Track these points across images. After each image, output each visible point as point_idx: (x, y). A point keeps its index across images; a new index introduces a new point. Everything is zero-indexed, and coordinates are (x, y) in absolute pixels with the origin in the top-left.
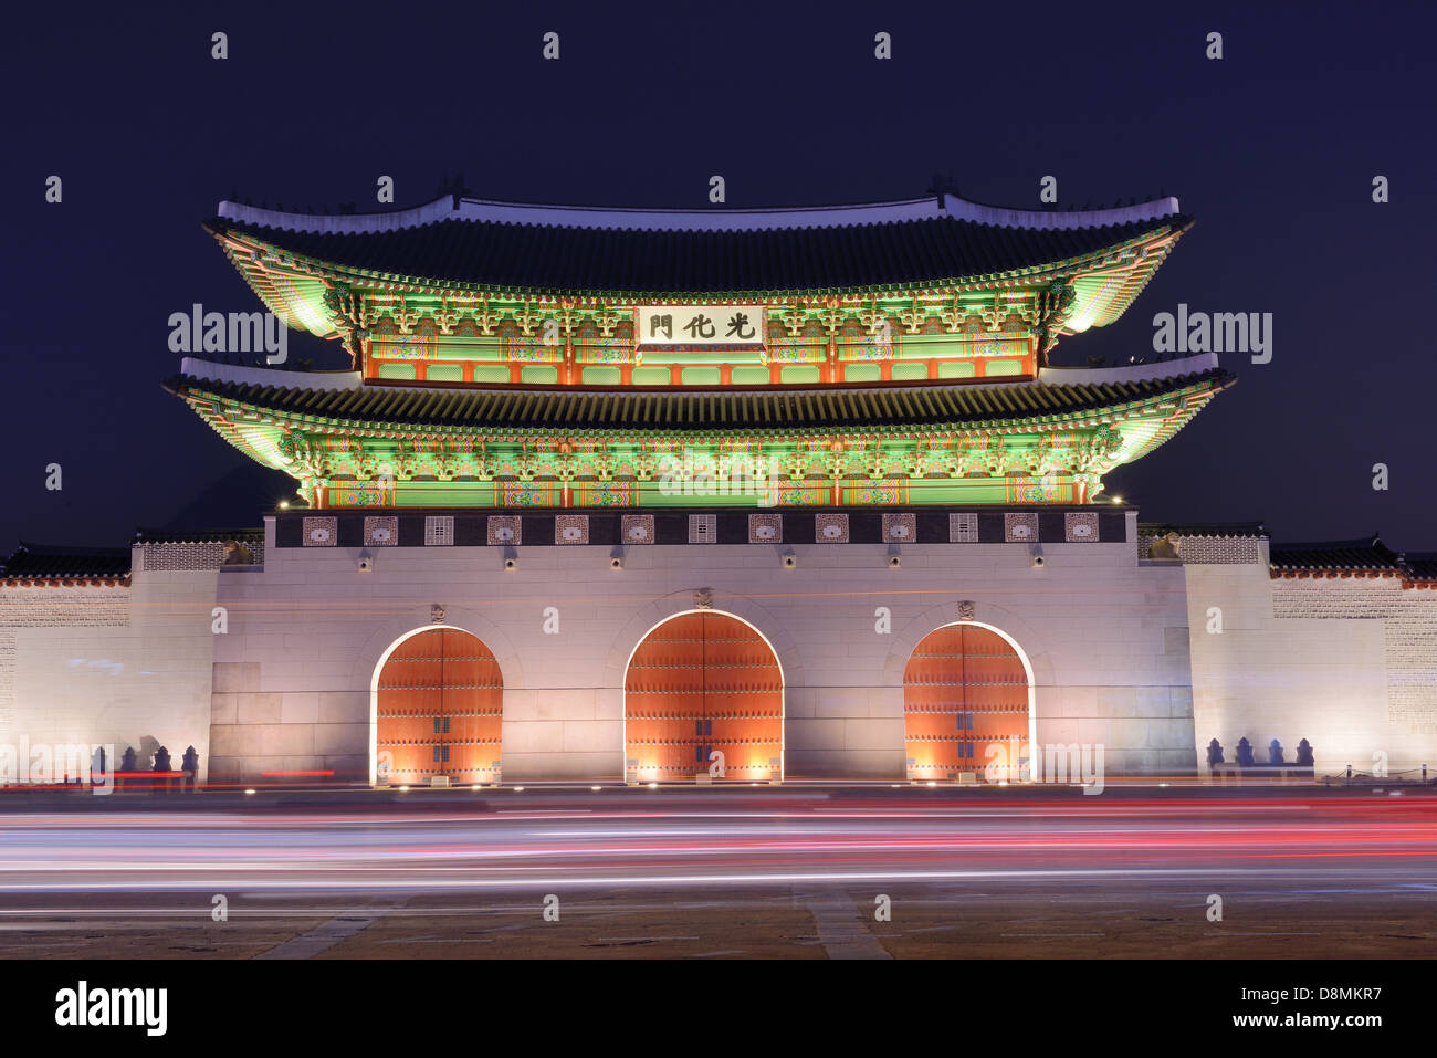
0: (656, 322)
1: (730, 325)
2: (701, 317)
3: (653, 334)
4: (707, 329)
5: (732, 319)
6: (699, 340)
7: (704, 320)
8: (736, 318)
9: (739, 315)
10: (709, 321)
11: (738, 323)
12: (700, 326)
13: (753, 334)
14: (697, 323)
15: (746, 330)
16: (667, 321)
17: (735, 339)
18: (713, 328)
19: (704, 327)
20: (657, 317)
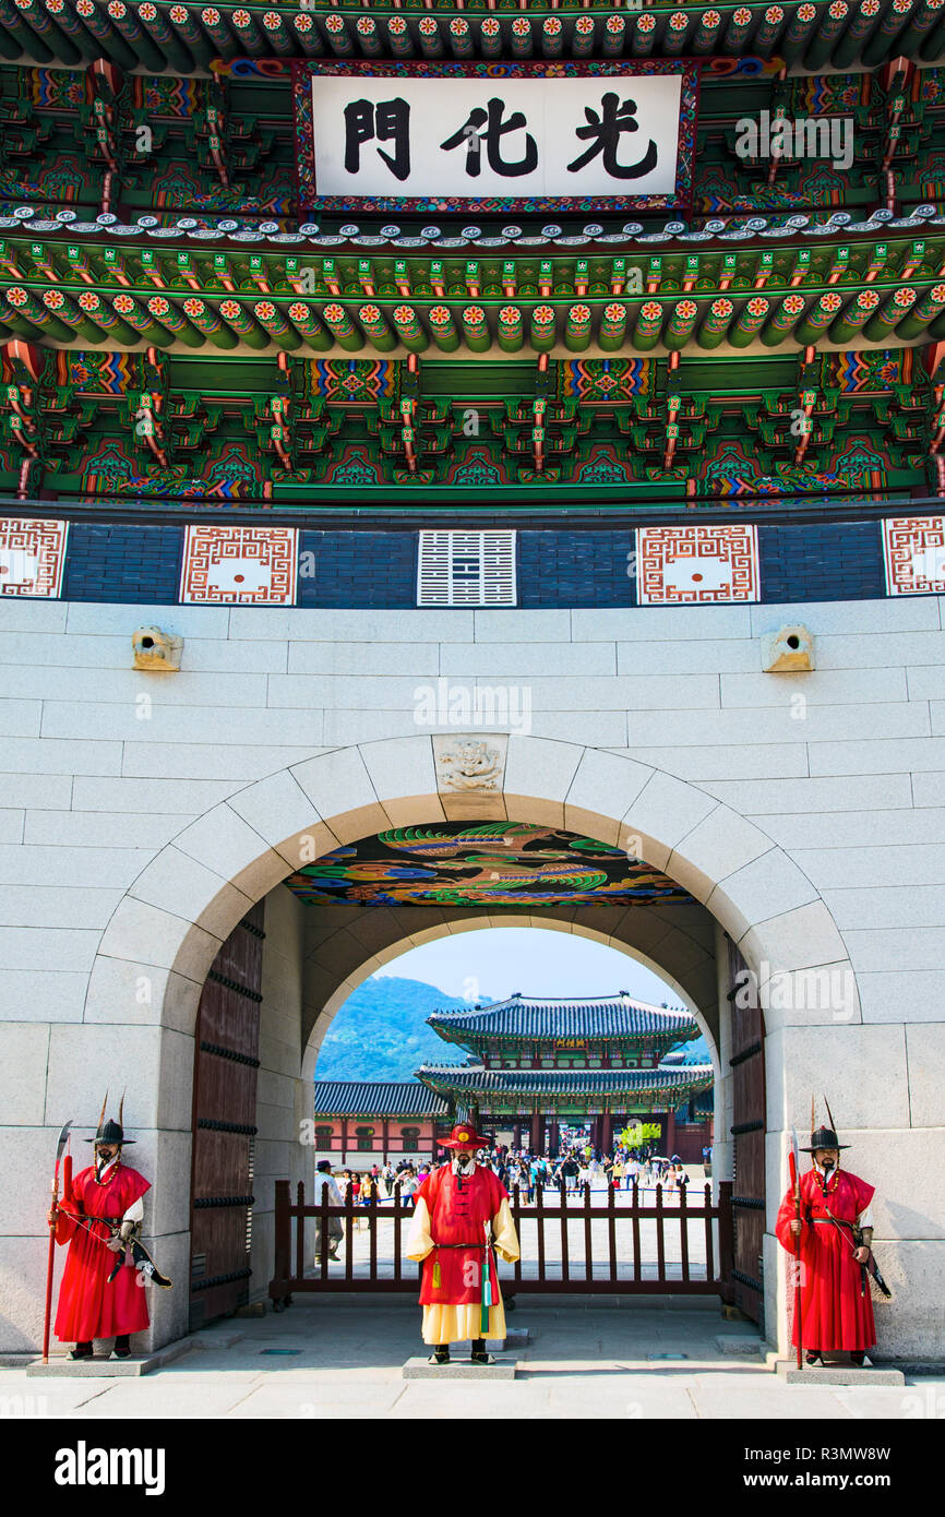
0: (360, 122)
1: (582, 133)
2: (497, 106)
3: (352, 164)
4: (512, 148)
5: (590, 114)
6: (490, 185)
7: (506, 117)
8: (600, 111)
9: (609, 100)
10: (518, 121)
11: (607, 127)
12: (493, 138)
13: (649, 163)
14: (485, 128)
15: (630, 150)
16: (395, 119)
17: (595, 182)
18: (531, 144)
19: (504, 138)
20: (363, 106)
